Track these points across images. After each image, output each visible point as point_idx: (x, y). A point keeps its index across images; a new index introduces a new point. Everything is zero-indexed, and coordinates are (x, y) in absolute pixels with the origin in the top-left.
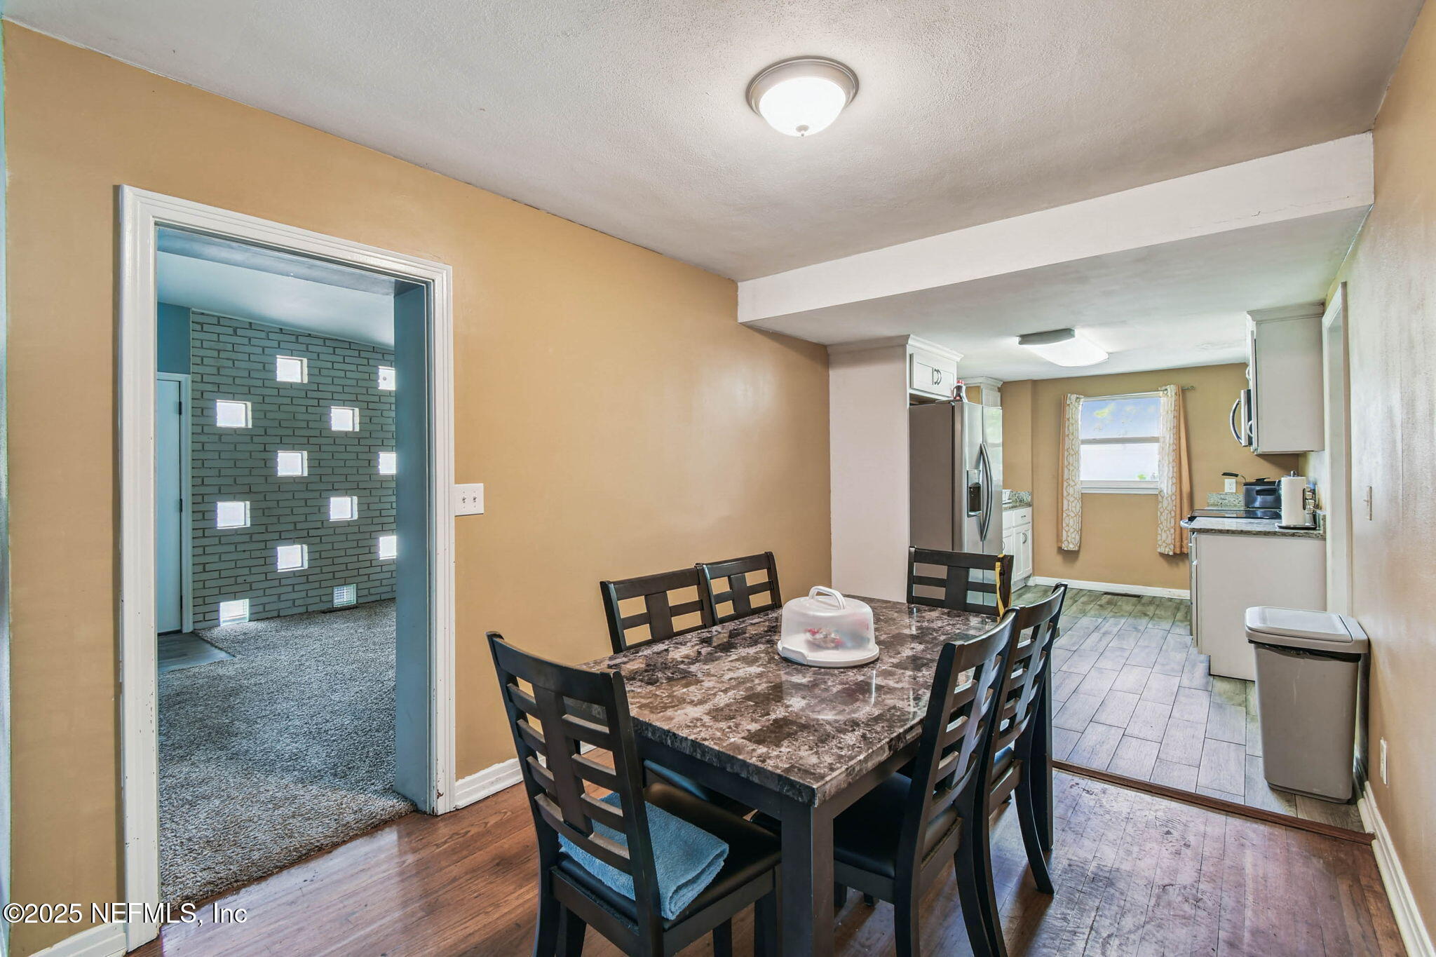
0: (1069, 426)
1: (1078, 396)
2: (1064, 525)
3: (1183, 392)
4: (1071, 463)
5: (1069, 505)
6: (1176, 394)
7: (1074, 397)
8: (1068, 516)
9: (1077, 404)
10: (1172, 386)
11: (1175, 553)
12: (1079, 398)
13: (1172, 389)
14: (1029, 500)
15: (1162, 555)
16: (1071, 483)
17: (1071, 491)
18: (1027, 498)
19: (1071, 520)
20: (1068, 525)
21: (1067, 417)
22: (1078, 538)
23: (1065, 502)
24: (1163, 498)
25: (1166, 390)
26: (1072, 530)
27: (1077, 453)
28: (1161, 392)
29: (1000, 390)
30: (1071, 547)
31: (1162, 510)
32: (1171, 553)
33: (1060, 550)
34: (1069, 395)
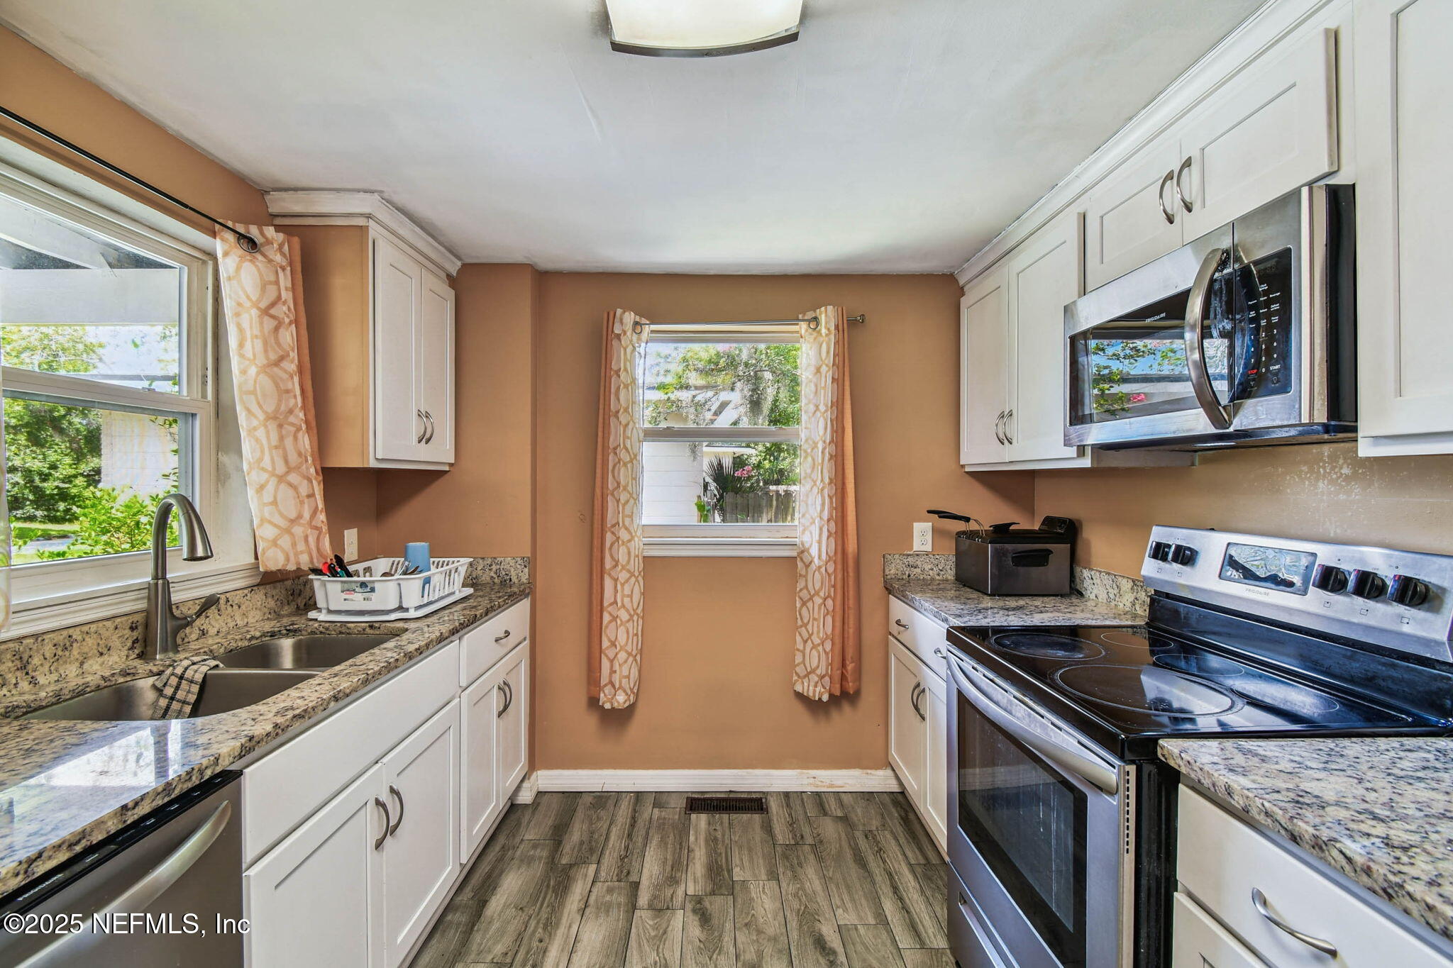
0: (618, 388)
1: (638, 319)
2: (605, 644)
3: (852, 326)
4: (623, 483)
5: (616, 591)
6: (837, 327)
7: (630, 317)
8: (614, 618)
9: (635, 337)
10: (830, 308)
11: (831, 696)
12: (641, 325)
13: (828, 316)
14: (524, 580)
15: (800, 697)
16: (624, 535)
17: (622, 555)
18: (520, 574)
19: (622, 630)
20: (613, 644)
21: (614, 367)
22: (634, 673)
23: (608, 583)
24: (807, 566)
25: (815, 319)
26: (622, 656)
27: (635, 458)
28: (804, 325)
29: (452, 281)
30: (621, 700)
31: (804, 594)
32: (825, 698)
33: (593, 702)
34: (619, 311)
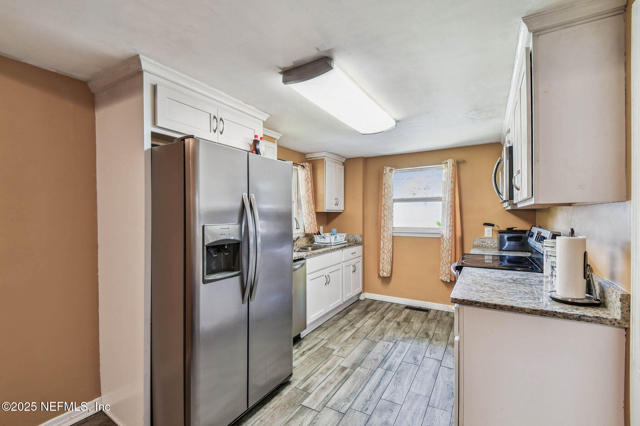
0: (385, 189)
1: (391, 168)
2: (381, 259)
3: (458, 164)
4: (386, 215)
5: (384, 245)
6: (453, 165)
7: (388, 168)
8: (384, 252)
9: (390, 173)
10: (450, 159)
11: (451, 281)
12: (392, 170)
13: (450, 162)
14: (361, 241)
15: (442, 281)
16: (386, 229)
17: (385, 235)
18: (360, 239)
19: (385, 255)
20: (383, 259)
21: (384, 183)
22: (389, 268)
23: (382, 242)
24: (443, 240)
25: (447, 163)
26: (386, 263)
27: (391, 208)
28: (444, 165)
29: (344, 164)
30: (385, 274)
31: (443, 249)
32: (448, 281)
33: (379, 276)
34: (385, 167)
